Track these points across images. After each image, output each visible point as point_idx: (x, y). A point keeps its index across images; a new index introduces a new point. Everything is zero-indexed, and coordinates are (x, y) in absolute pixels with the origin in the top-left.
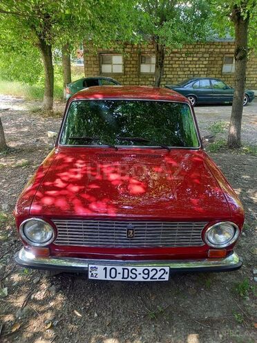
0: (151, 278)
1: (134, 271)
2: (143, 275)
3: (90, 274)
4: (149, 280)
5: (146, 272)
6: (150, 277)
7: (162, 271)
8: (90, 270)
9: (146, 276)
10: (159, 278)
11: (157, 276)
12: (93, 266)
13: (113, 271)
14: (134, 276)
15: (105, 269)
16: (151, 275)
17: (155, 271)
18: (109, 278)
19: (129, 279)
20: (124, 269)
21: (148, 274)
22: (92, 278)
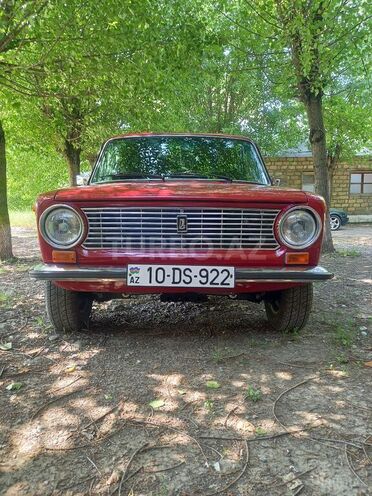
0: (211, 283)
1: (187, 272)
2: (199, 278)
3: (129, 278)
4: (208, 285)
5: (204, 273)
6: (210, 281)
7: (226, 274)
8: (129, 272)
9: (204, 280)
10: (222, 284)
11: (219, 280)
12: (134, 266)
13: (160, 272)
14: (188, 280)
15: (150, 269)
16: (211, 278)
17: (215, 273)
18: (154, 284)
19: (182, 284)
20: (174, 269)
21: (207, 276)
22: (132, 284)
